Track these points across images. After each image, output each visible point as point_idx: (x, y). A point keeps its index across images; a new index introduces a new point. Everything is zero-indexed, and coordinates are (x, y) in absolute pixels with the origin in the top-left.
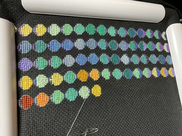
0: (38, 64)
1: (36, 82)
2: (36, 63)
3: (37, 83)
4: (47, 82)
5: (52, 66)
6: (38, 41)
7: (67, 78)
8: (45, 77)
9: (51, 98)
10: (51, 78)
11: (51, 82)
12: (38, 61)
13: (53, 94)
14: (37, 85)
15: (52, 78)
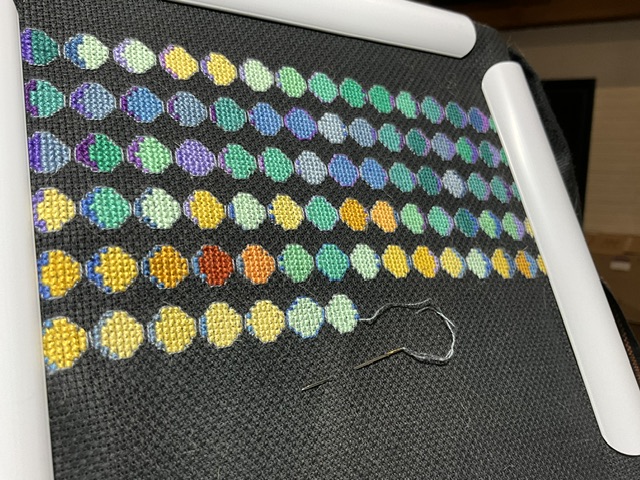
0: (230, 162)
1: (233, 212)
2: (223, 157)
3: (237, 215)
4: (263, 216)
5: (268, 174)
6: (220, 99)
7: (315, 215)
8: (255, 201)
9: (280, 263)
10: (272, 208)
11: (274, 218)
12: (227, 152)
13: (284, 252)
14: (238, 222)
15: (275, 206)
